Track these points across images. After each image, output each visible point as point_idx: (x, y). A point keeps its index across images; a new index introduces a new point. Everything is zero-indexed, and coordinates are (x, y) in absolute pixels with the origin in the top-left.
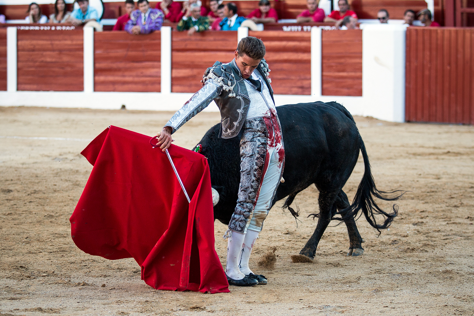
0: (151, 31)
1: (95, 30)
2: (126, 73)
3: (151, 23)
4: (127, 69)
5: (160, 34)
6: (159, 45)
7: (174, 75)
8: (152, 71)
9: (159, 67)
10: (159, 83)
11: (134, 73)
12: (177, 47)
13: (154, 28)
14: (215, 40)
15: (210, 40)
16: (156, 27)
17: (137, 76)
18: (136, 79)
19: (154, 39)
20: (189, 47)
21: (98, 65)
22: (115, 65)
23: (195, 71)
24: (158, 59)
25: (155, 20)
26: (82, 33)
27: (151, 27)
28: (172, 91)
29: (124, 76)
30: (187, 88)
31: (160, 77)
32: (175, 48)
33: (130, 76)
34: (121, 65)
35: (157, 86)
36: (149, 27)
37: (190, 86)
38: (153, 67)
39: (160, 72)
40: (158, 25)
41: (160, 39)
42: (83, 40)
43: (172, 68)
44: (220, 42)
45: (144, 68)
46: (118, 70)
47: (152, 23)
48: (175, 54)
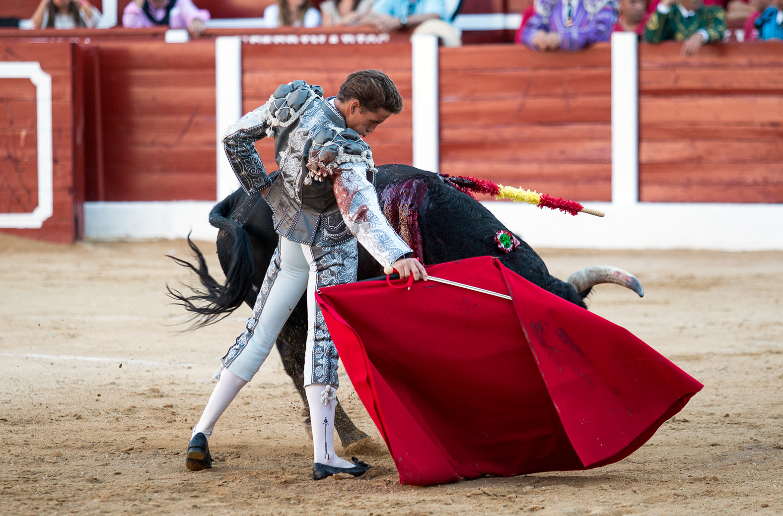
0: (587, 44)
1: (440, 42)
2: (522, 154)
3: (585, 22)
4: (523, 143)
5: (608, 51)
6: (606, 80)
7: (645, 158)
8: (589, 148)
9: (607, 137)
10: (608, 178)
11: (541, 153)
12: (654, 86)
13: (592, 36)
14: (751, 66)
15: (740, 67)
16: (599, 32)
17: (551, 161)
18: (548, 169)
19: (593, 66)
20: (685, 84)
21: (448, 134)
22: (492, 134)
23: (701, 146)
24: (604, 116)
25: (595, 15)
26: (408, 50)
27: (587, 34)
28: (640, 199)
29: (516, 161)
30: (678, 192)
31: (609, 162)
32: (646, 87)
33: (532, 161)
34: (509, 132)
35: (601, 186)
36: (580, 34)
37: (688, 184)
38: (592, 138)
39: (609, 150)
40: (602, 27)
41: (608, 64)
42: (410, 69)
43: (640, 139)
44: (766, 72)
45: (566, 139)
46: (501, 144)
47: (588, 22)
48: (648, 102)
